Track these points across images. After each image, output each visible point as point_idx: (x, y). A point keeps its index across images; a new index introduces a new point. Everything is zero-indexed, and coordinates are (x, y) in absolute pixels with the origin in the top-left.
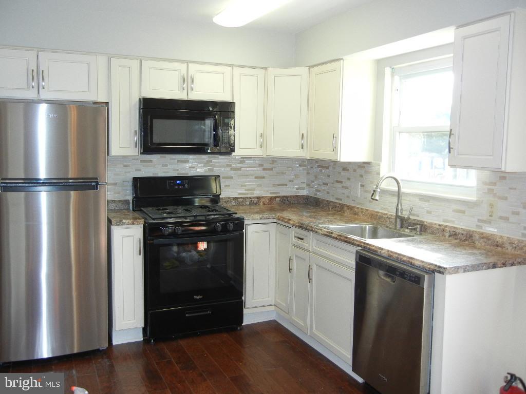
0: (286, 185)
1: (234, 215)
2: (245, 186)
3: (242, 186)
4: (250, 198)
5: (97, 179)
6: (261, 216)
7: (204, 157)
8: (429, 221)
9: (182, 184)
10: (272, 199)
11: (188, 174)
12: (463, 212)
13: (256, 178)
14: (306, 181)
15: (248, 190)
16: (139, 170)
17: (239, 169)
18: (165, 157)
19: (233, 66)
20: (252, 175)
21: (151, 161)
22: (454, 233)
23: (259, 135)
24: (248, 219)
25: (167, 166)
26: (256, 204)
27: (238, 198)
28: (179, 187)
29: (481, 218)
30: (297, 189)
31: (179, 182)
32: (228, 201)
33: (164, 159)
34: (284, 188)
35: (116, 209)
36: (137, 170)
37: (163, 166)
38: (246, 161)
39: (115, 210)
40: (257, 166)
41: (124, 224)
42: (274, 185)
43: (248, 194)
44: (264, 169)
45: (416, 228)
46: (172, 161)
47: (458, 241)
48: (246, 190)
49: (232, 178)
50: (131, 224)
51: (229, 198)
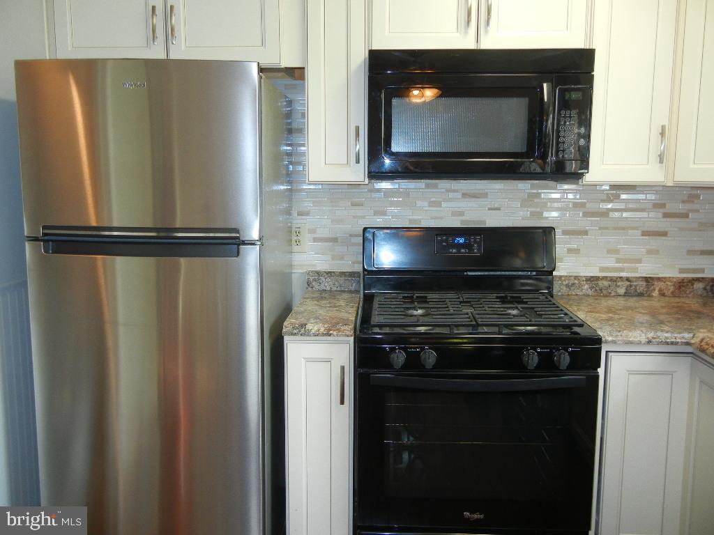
1: (576, 329)
2: (617, 251)
3: (609, 252)
4: (628, 279)
5: (237, 231)
6: (650, 335)
7: (524, 186)
9: (467, 246)
10: (683, 285)
11: (484, 222)
13: (645, 233)
15: (625, 261)
17: (605, 214)
18: (436, 186)
20: (636, 228)
21: (407, 194)
23: (656, 131)
24: (614, 342)
25: (441, 206)
26: (641, 295)
27: (597, 278)
28: (459, 252)
31: (460, 240)
32: (573, 284)
33: (434, 190)
35: (335, 289)
36: (378, 213)
37: (432, 204)
38: (624, 197)
39: (331, 291)
40: (650, 206)
41: (307, 333)
42: (691, 252)
43: (622, 270)
44: (666, 215)
46: (451, 195)
48: (618, 261)
49: (585, 233)
50: (323, 335)
51: (576, 277)
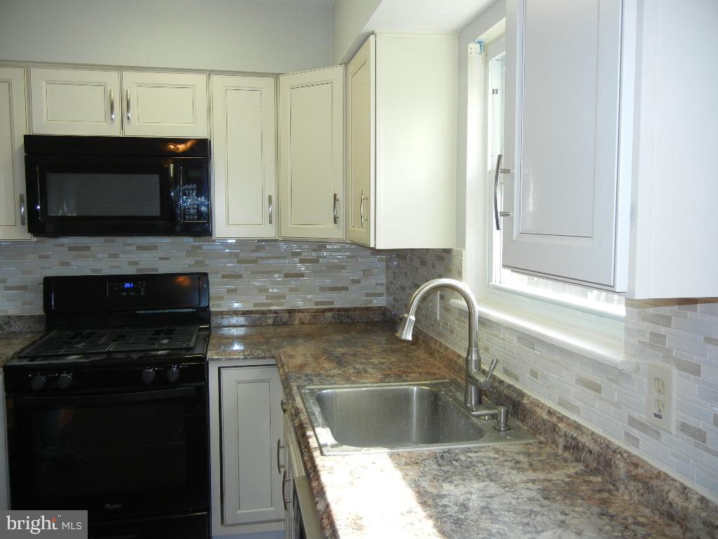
0: (346, 289)
2: (266, 290)
3: (260, 290)
4: (276, 312)
8: (534, 395)
9: (135, 289)
10: (317, 313)
11: (156, 269)
12: (596, 388)
13: (286, 276)
14: (385, 282)
15: (272, 297)
16: (68, 264)
17: (254, 261)
18: (113, 242)
19: (210, 73)
20: (279, 272)
21: (88, 248)
22: (574, 443)
25: (119, 257)
26: (285, 324)
28: (128, 294)
29: (636, 415)
30: (367, 295)
31: (127, 285)
33: (112, 244)
34: (343, 294)
35: (25, 330)
36: (62, 264)
37: (111, 256)
40: (289, 254)
42: (323, 289)
43: (271, 304)
44: (302, 261)
45: (497, 414)
46: (127, 248)
47: (581, 467)
48: (267, 298)
49: (240, 276)
